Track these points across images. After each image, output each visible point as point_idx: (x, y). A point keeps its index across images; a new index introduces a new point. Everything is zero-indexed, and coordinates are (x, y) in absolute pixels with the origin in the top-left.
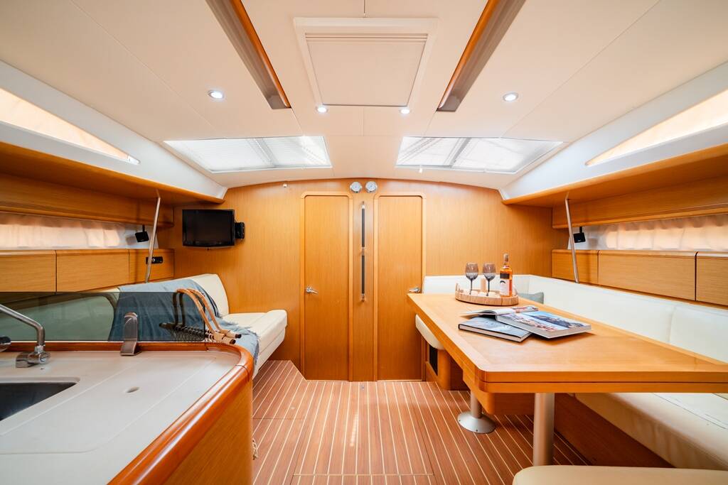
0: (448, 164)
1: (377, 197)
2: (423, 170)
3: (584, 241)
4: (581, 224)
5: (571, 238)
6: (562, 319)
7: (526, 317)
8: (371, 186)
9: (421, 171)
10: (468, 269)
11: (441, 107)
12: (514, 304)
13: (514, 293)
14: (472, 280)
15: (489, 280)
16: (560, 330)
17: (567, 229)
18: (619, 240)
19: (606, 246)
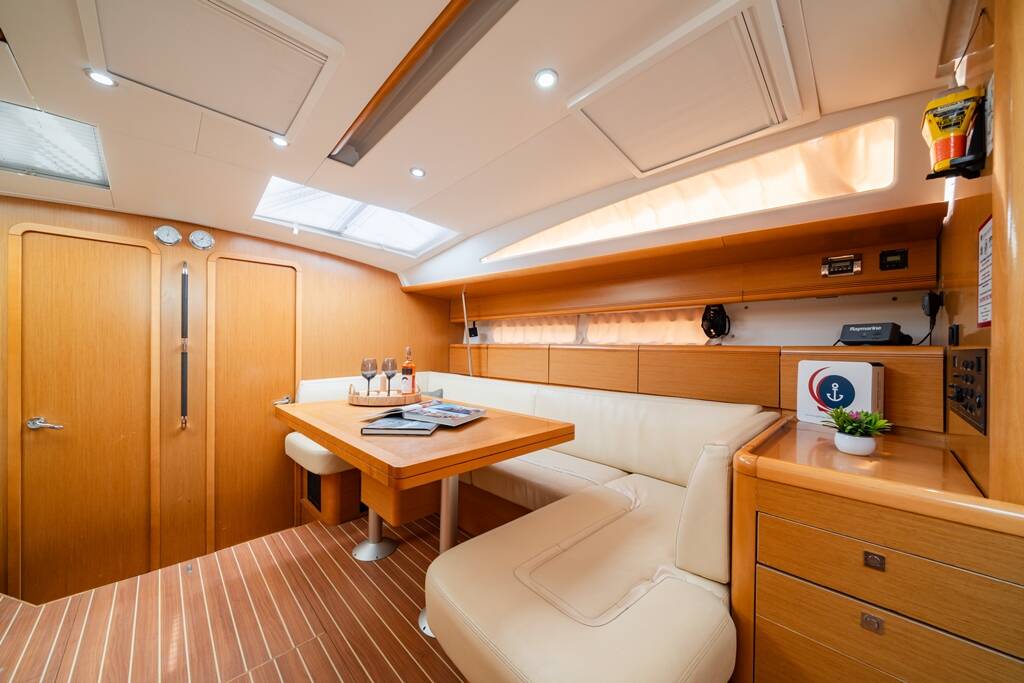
0: (336, 229)
1: (214, 258)
2: (300, 231)
3: (476, 335)
4: (475, 319)
5: (467, 332)
6: (464, 408)
7: (433, 410)
8: (201, 239)
9: (296, 232)
10: (364, 367)
11: (335, 153)
12: (418, 401)
13: (416, 390)
14: (369, 379)
15: (389, 378)
16: (463, 418)
17: (463, 323)
18: (504, 335)
19: (493, 340)
